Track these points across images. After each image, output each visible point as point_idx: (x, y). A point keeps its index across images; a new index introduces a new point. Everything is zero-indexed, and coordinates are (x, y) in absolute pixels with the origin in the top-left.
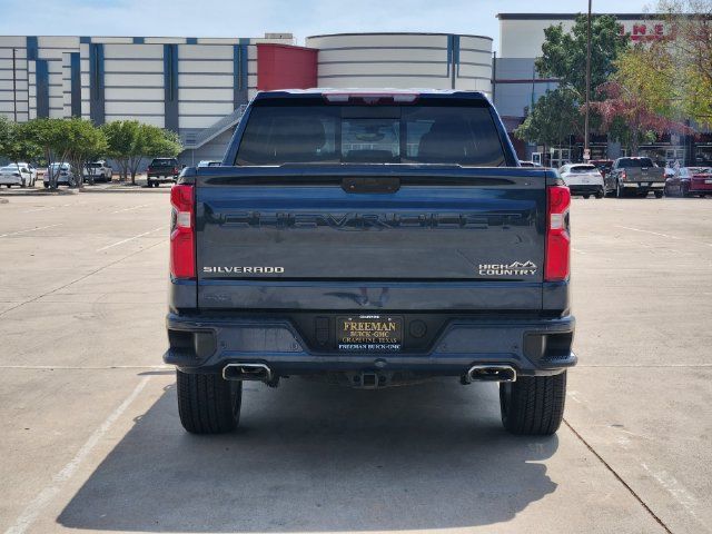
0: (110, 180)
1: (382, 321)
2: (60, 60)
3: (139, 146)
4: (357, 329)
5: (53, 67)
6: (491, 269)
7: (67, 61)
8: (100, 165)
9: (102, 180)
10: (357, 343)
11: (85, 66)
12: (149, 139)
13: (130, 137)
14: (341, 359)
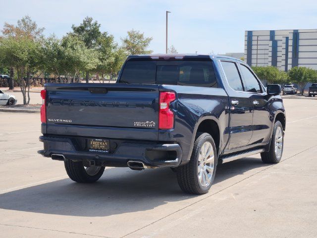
0: (296, 93)
1: (103, 142)
2: (282, 40)
3: (305, 78)
4: (95, 144)
5: (279, 43)
6: (138, 124)
7: (284, 40)
8: (291, 87)
9: (291, 93)
10: (95, 149)
11: (291, 43)
12: (310, 75)
13: (301, 74)
14: (89, 155)
